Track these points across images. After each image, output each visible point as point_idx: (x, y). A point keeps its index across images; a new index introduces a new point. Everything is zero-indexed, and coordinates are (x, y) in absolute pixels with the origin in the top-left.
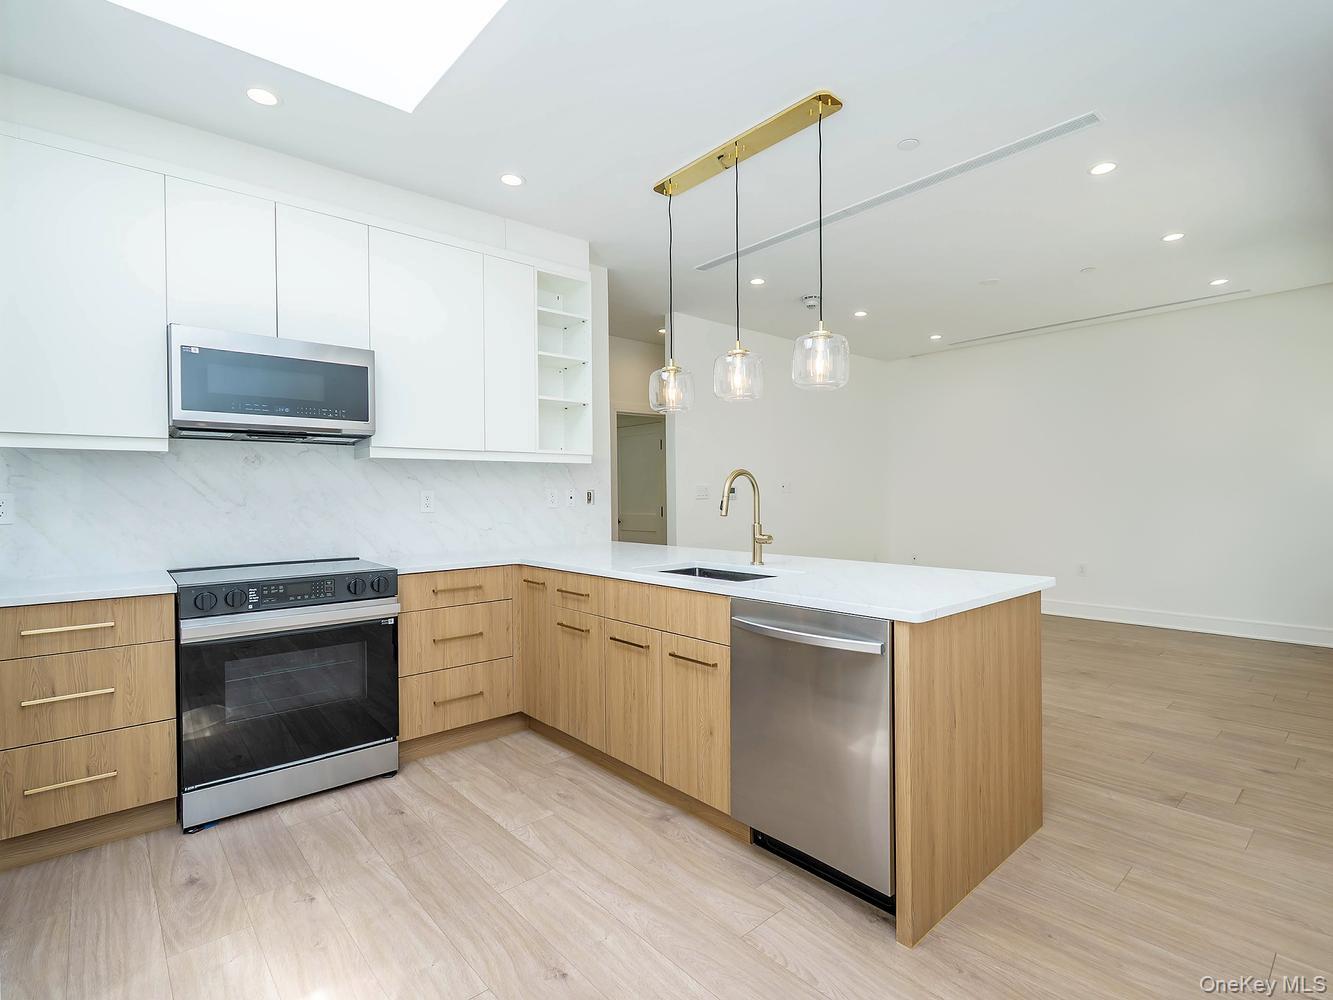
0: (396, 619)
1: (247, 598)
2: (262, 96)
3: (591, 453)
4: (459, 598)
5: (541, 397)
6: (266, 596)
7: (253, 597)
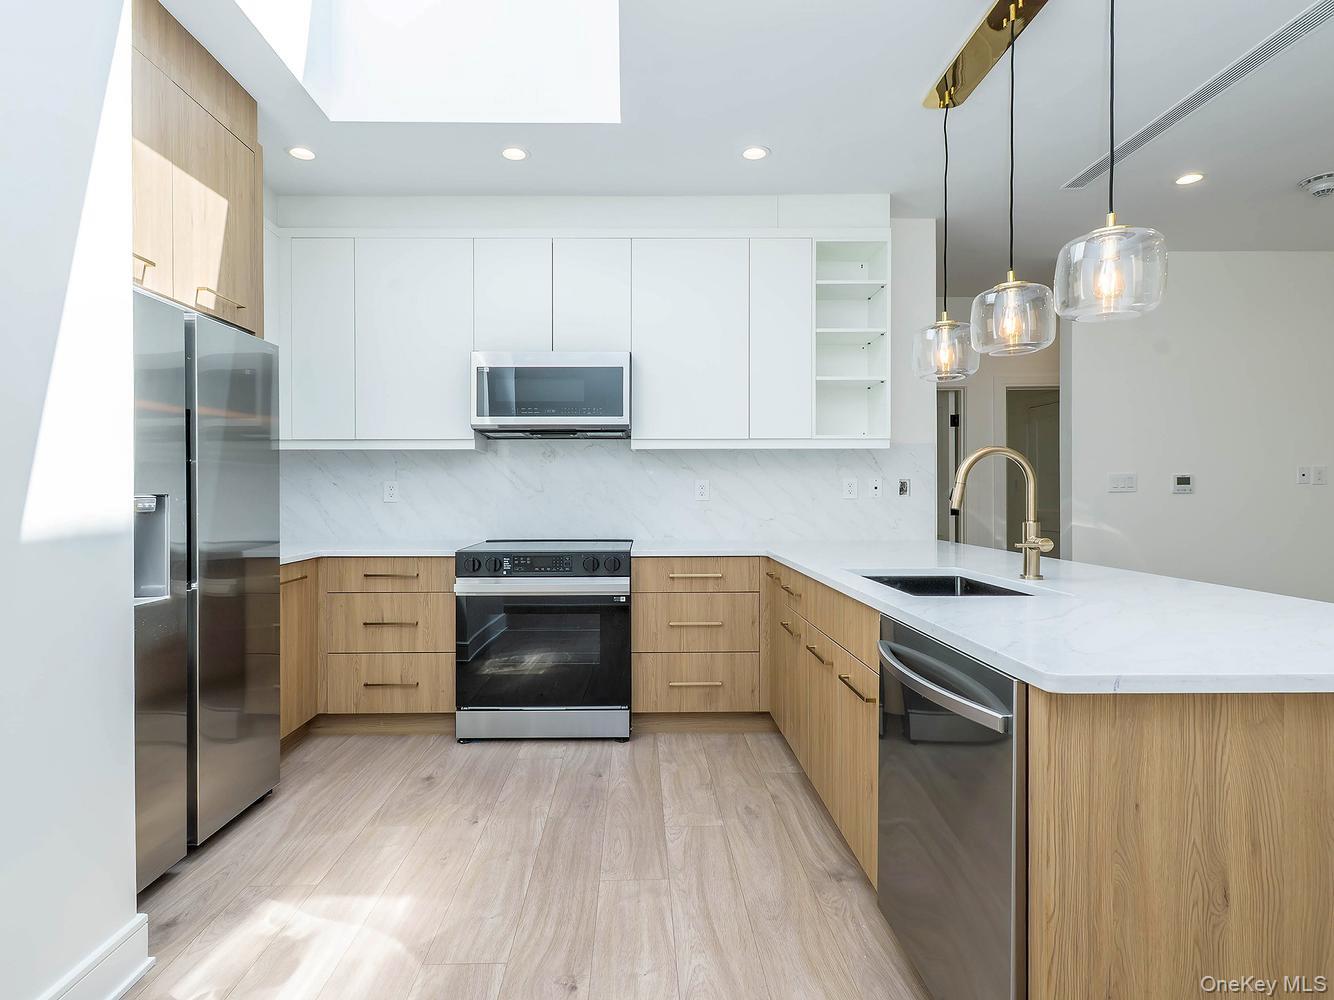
0: (628, 598)
1: (501, 565)
2: (514, 154)
3: (889, 437)
4: (697, 586)
5: (818, 378)
6: (519, 565)
7: (507, 565)
